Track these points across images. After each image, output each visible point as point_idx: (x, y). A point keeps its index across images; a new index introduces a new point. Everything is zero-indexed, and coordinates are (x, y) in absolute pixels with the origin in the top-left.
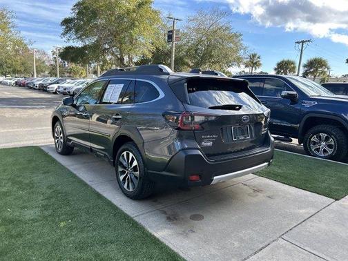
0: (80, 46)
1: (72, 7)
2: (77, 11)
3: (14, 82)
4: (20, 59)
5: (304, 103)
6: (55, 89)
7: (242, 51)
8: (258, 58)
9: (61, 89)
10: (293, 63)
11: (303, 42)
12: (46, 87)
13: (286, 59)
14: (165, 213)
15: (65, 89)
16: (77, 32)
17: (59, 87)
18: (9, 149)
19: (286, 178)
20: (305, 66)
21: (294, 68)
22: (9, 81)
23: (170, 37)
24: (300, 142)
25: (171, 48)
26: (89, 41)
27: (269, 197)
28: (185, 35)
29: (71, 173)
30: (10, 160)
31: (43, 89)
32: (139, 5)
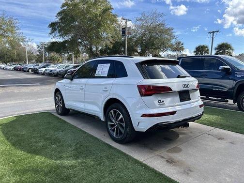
0: (62, 41)
1: (56, 15)
2: (59, 17)
3: (13, 67)
4: (16, 52)
5: (236, 74)
6: (43, 72)
7: (174, 40)
8: (182, 44)
9: (48, 71)
10: (207, 47)
11: (213, 32)
12: (37, 70)
13: (202, 45)
14: (162, 157)
15: (51, 71)
16: (59, 31)
17: (46, 70)
18: (30, 115)
19: (236, 128)
20: (216, 49)
21: (208, 50)
22: (9, 67)
23: (124, 32)
24: (234, 102)
25: (125, 40)
26: (68, 38)
27: (231, 143)
28: (134, 30)
29: (81, 130)
30: (34, 122)
31: (35, 72)
32: (104, 11)
